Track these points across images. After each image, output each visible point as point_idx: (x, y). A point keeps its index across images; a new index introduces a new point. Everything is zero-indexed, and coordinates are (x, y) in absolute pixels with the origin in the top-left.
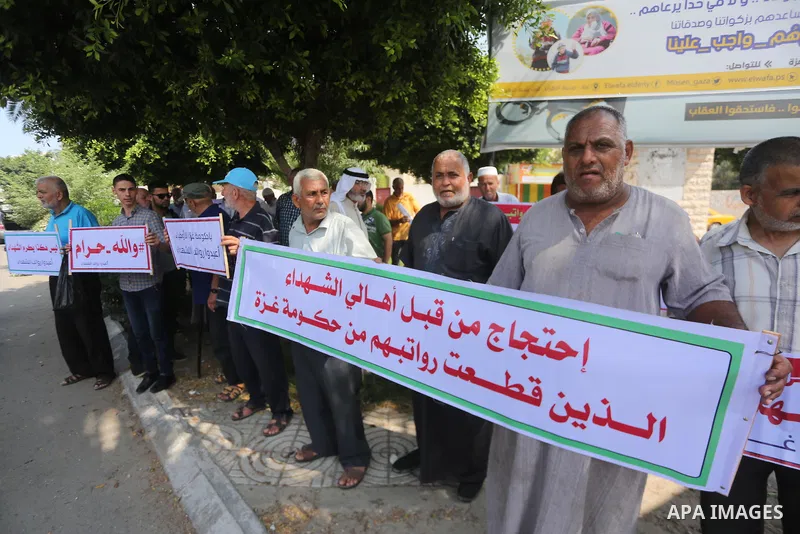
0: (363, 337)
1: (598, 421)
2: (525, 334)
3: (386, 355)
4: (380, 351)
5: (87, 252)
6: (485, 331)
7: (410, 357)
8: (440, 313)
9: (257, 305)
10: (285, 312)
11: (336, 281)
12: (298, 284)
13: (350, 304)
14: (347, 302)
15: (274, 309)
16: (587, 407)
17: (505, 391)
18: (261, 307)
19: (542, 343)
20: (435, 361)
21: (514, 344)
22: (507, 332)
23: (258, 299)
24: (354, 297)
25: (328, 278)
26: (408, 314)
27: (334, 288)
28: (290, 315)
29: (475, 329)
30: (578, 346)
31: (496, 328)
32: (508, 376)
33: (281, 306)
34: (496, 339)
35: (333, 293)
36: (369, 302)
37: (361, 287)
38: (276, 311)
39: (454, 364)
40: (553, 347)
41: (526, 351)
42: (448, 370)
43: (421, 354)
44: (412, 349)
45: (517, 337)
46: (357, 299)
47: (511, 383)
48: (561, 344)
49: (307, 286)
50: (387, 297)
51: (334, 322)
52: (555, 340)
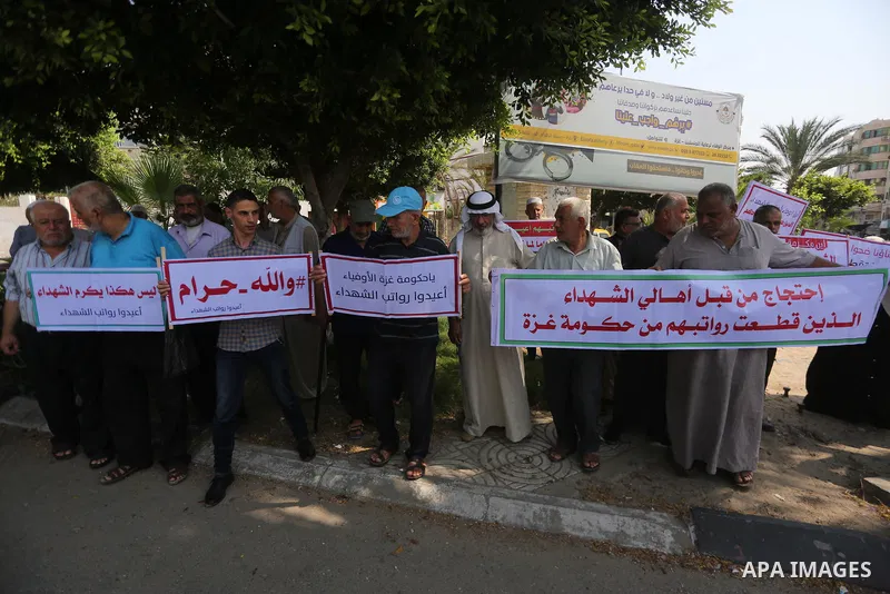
0: (659, 327)
1: (829, 325)
2: (785, 291)
3: (681, 334)
4: (677, 332)
5: (202, 294)
6: (761, 297)
7: (705, 329)
8: (730, 294)
9: (526, 326)
10: (563, 326)
11: (627, 291)
12: (580, 300)
13: (642, 306)
14: (640, 304)
15: (549, 326)
16: (824, 320)
17: (779, 327)
18: (532, 327)
19: (797, 293)
20: (727, 326)
21: (781, 298)
22: (775, 292)
23: (527, 321)
24: (647, 300)
25: (617, 289)
26: (703, 300)
27: (624, 296)
28: (571, 328)
29: (755, 297)
30: (815, 288)
31: (767, 293)
32: (779, 318)
33: (559, 322)
34: (770, 299)
35: (625, 300)
36: (662, 300)
37: (655, 291)
38: (553, 327)
39: (742, 323)
40: (804, 293)
41: (790, 300)
42: (736, 328)
43: (715, 324)
44: (707, 324)
45: (782, 294)
46: (650, 300)
47: (781, 320)
48: (807, 290)
49: (592, 300)
50: (682, 293)
51: (626, 323)
52: (803, 289)
